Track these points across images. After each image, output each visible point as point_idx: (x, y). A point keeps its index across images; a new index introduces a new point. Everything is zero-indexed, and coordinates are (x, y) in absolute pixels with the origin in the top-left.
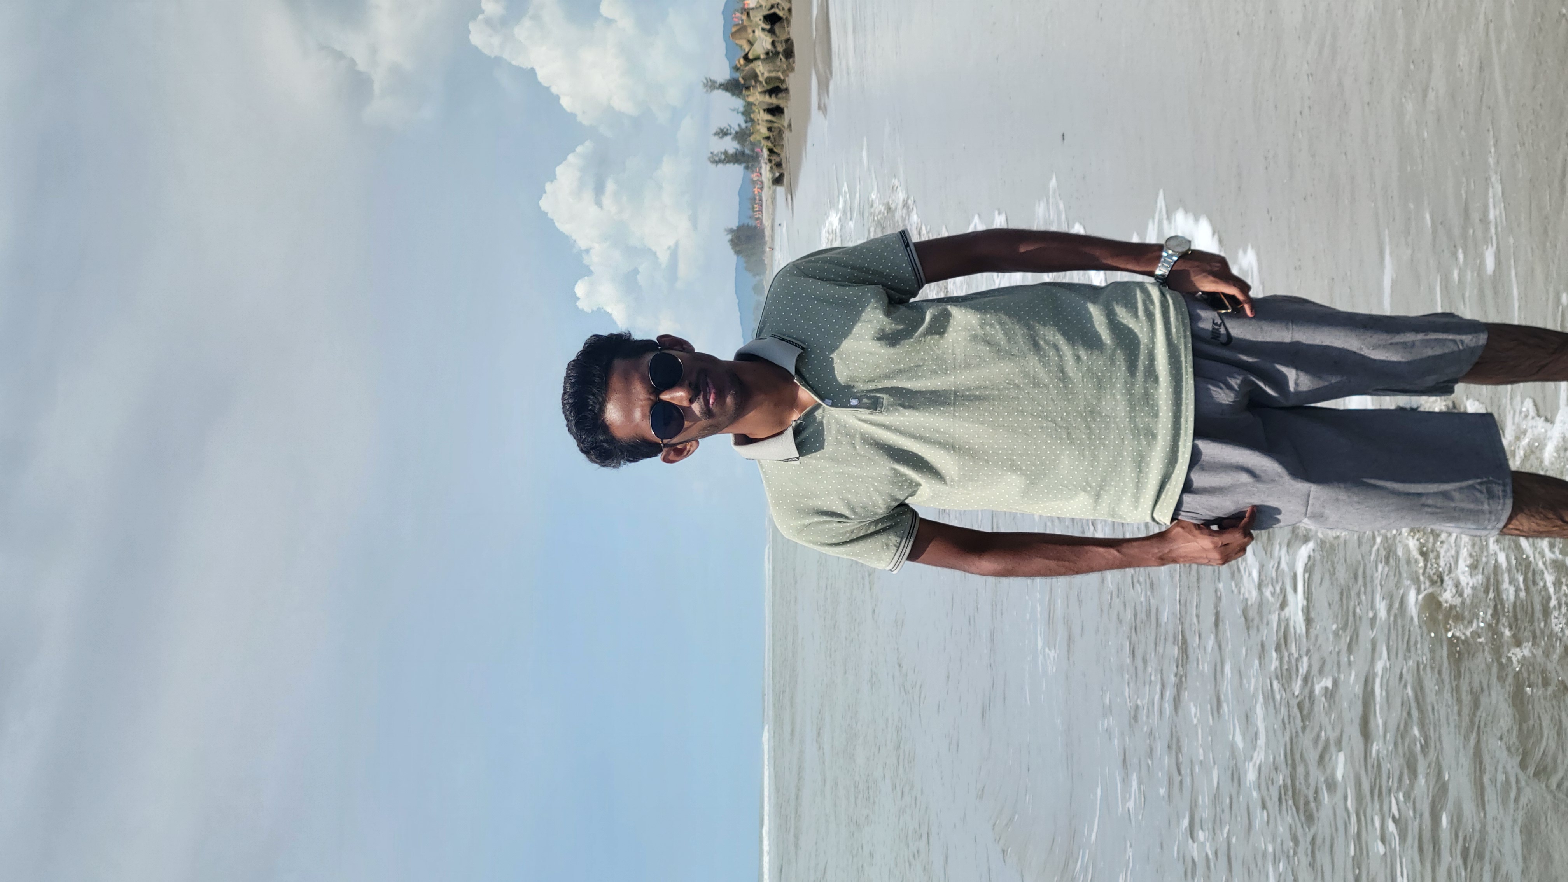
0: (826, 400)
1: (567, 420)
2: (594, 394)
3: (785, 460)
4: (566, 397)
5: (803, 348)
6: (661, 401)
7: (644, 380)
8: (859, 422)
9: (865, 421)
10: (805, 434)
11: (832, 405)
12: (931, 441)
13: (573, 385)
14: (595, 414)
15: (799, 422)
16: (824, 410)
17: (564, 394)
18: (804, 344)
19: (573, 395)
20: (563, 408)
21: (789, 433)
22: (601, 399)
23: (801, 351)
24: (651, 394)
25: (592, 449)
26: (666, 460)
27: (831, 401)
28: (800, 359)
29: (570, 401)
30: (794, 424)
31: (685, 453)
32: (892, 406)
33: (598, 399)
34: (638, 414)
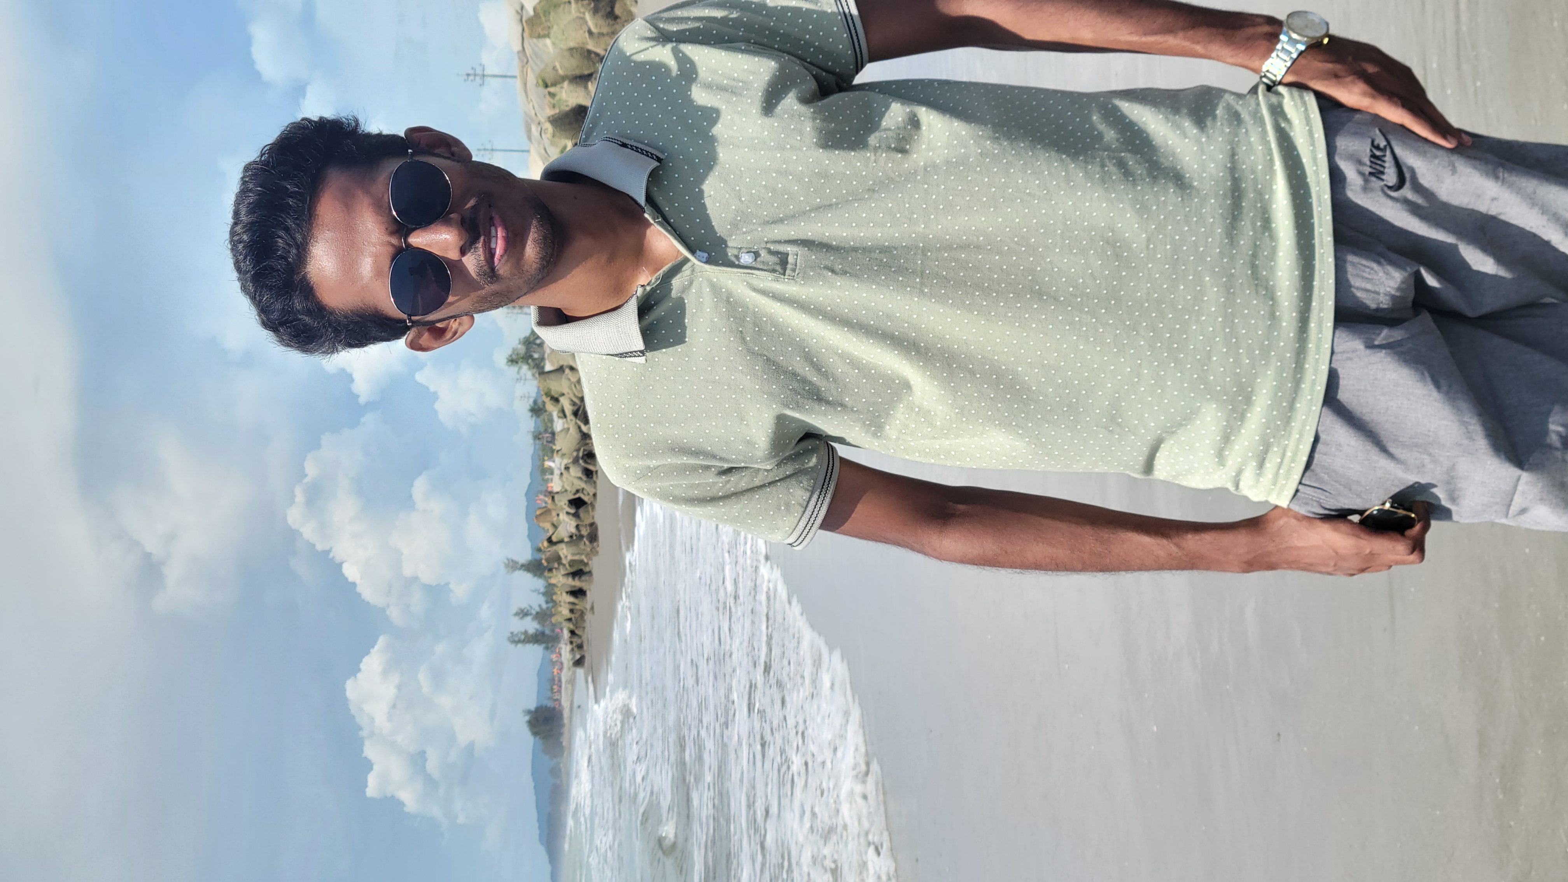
0: (698, 251)
1: (239, 269)
2: (287, 229)
3: (621, 355)
4: (238, 229)
5: (659, 160)
6: (409, 246)
7: (379, 207)
8: (754, 294)
9: (764, 292)
10: (659, 312)
11: (707, 262)
12: (877, 333)
13: (251, 211)
14: (289, 263)
15: (648, 288)
16: (693, 271)
17: (235, 224)
18: (663, 152)
19: (250, 228)
20: (232, 249)
21: (631, 309)
22: (299, 237)
23: (656, 164)
24: (392, 233)
25: (282, 324)
26: (414, 345)
27: (706, 255)
28: (654, 178)
29: (245, 237)
30: (640, 291)
31: (449, 335)
32: (812, 268)
33: (294, 239)
34: (366, 266)
